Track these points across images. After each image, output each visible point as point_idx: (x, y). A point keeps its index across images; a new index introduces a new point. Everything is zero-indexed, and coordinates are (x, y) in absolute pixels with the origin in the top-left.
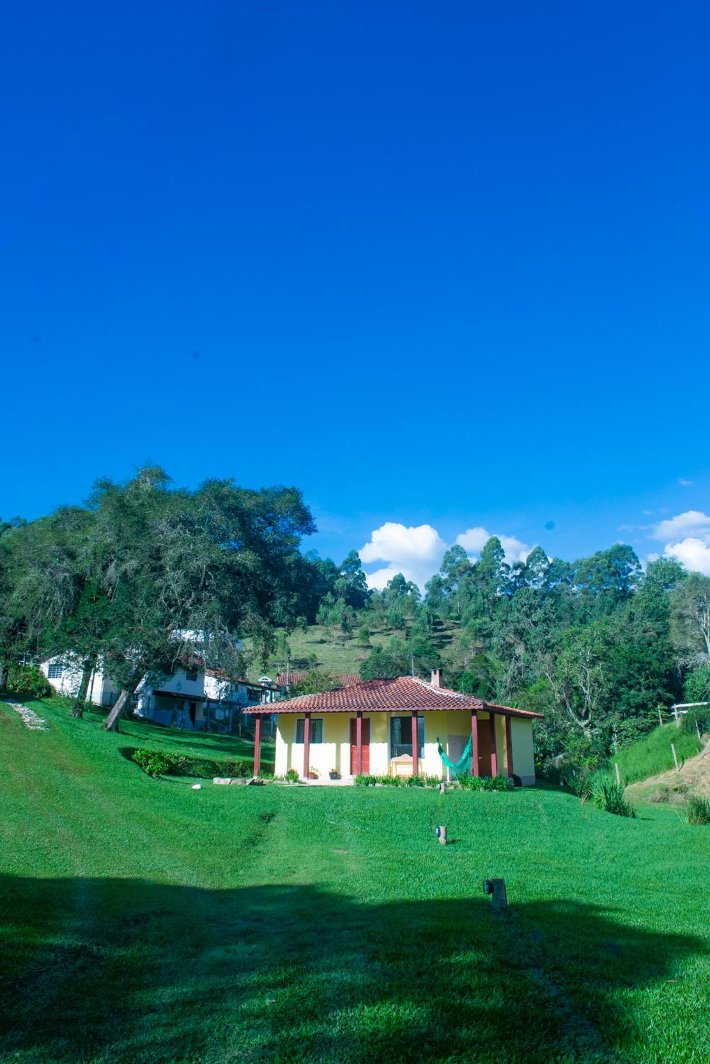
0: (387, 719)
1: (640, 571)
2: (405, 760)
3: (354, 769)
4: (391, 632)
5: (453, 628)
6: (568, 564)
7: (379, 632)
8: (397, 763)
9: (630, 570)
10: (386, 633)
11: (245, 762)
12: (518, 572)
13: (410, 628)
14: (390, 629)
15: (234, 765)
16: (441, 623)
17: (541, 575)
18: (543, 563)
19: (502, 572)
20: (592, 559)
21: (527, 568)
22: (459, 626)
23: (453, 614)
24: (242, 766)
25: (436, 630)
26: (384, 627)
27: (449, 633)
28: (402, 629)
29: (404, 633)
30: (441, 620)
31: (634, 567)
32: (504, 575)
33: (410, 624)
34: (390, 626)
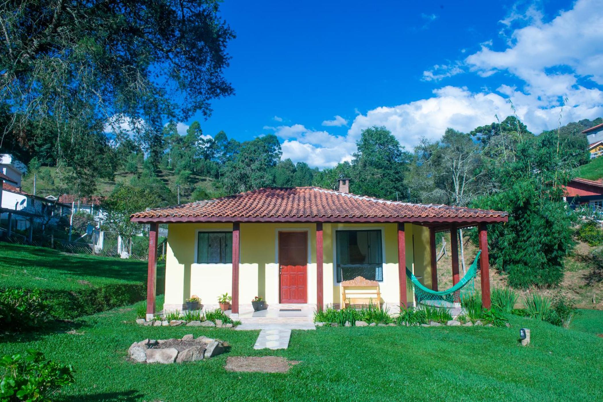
0: (332, 232)
1: (280, 151)
2: (359, 284)
3: (283, 296)
4: (127, 175)
5: (169, 175)
6: (239, 143)
7: (119, 175)
8: (345, 288)
9: (275, 150)
10: (123, 175)
11: (108, 287)
12: (208, 145)
13: (141, 173)
14: (127, 173)
15: (95, 292)
16: (161, 172)
17: (223, 148)
18: (225, 141)
19: (200, 144)
20: (255, 141)
21: (214, 143)
22: (173, 174)
23: (170, 167)
24: (105, 292)
25: (158, 176)
26: (123, 171)
27: (166, 178)
28: (134, 174)
29: (136, 176)
30: (161, 169)
31: (277, 148)
32: (201, 146)
33: (140, 171)
34: (126, 171)
